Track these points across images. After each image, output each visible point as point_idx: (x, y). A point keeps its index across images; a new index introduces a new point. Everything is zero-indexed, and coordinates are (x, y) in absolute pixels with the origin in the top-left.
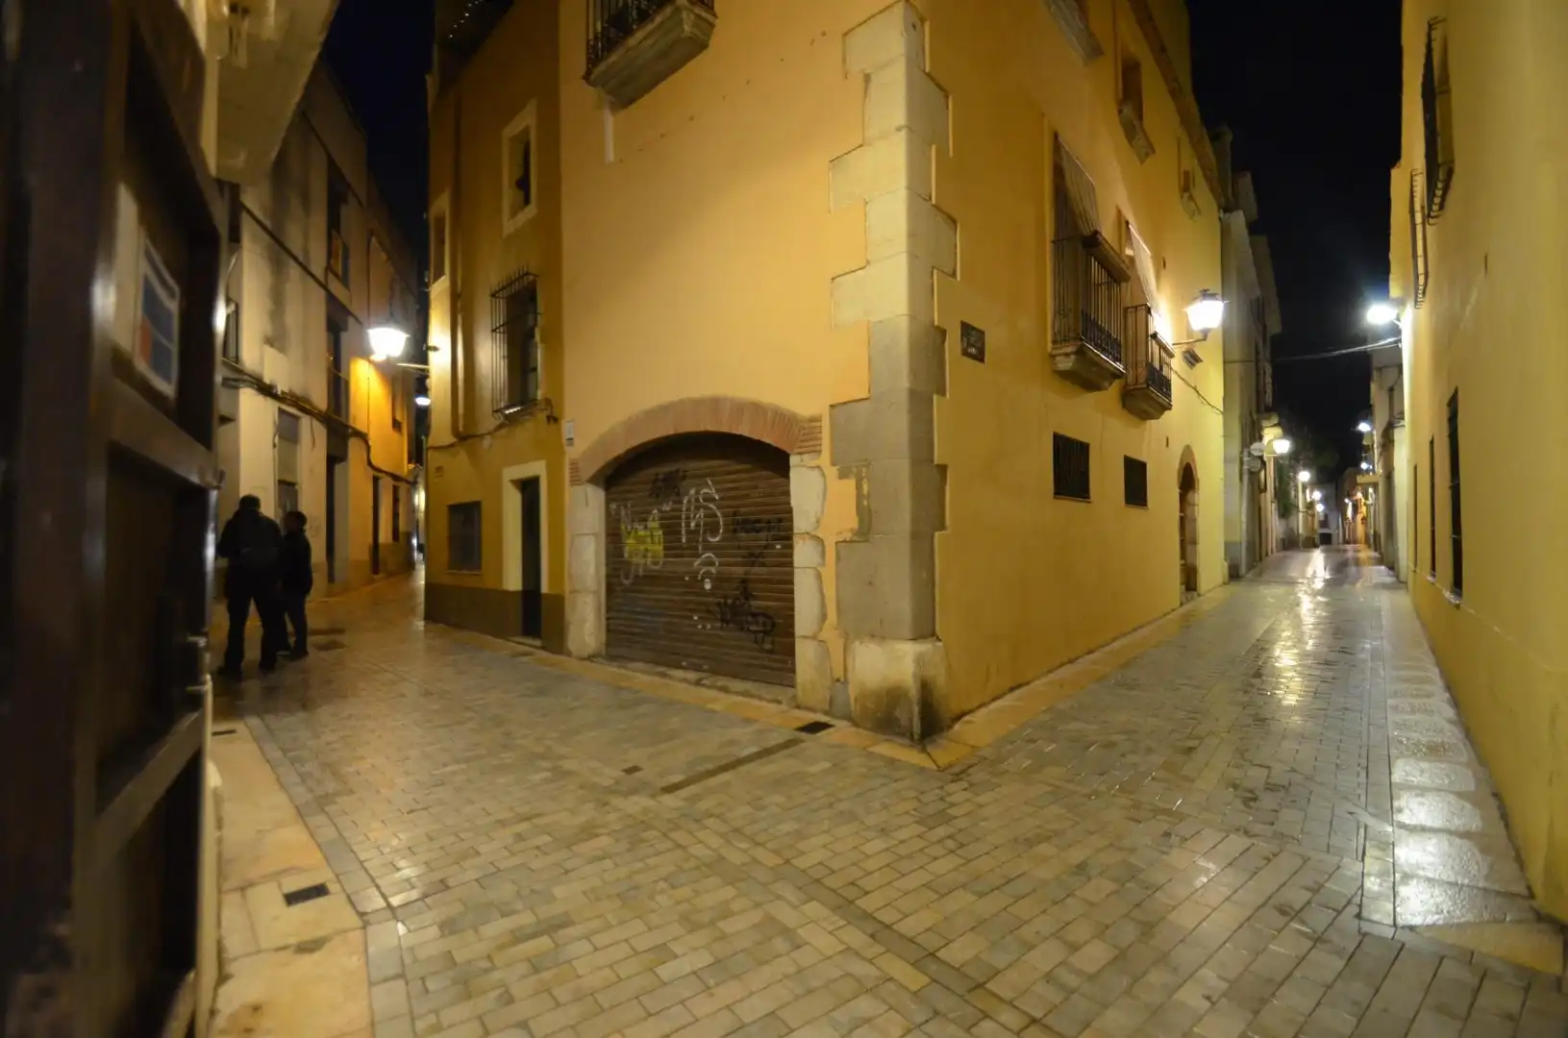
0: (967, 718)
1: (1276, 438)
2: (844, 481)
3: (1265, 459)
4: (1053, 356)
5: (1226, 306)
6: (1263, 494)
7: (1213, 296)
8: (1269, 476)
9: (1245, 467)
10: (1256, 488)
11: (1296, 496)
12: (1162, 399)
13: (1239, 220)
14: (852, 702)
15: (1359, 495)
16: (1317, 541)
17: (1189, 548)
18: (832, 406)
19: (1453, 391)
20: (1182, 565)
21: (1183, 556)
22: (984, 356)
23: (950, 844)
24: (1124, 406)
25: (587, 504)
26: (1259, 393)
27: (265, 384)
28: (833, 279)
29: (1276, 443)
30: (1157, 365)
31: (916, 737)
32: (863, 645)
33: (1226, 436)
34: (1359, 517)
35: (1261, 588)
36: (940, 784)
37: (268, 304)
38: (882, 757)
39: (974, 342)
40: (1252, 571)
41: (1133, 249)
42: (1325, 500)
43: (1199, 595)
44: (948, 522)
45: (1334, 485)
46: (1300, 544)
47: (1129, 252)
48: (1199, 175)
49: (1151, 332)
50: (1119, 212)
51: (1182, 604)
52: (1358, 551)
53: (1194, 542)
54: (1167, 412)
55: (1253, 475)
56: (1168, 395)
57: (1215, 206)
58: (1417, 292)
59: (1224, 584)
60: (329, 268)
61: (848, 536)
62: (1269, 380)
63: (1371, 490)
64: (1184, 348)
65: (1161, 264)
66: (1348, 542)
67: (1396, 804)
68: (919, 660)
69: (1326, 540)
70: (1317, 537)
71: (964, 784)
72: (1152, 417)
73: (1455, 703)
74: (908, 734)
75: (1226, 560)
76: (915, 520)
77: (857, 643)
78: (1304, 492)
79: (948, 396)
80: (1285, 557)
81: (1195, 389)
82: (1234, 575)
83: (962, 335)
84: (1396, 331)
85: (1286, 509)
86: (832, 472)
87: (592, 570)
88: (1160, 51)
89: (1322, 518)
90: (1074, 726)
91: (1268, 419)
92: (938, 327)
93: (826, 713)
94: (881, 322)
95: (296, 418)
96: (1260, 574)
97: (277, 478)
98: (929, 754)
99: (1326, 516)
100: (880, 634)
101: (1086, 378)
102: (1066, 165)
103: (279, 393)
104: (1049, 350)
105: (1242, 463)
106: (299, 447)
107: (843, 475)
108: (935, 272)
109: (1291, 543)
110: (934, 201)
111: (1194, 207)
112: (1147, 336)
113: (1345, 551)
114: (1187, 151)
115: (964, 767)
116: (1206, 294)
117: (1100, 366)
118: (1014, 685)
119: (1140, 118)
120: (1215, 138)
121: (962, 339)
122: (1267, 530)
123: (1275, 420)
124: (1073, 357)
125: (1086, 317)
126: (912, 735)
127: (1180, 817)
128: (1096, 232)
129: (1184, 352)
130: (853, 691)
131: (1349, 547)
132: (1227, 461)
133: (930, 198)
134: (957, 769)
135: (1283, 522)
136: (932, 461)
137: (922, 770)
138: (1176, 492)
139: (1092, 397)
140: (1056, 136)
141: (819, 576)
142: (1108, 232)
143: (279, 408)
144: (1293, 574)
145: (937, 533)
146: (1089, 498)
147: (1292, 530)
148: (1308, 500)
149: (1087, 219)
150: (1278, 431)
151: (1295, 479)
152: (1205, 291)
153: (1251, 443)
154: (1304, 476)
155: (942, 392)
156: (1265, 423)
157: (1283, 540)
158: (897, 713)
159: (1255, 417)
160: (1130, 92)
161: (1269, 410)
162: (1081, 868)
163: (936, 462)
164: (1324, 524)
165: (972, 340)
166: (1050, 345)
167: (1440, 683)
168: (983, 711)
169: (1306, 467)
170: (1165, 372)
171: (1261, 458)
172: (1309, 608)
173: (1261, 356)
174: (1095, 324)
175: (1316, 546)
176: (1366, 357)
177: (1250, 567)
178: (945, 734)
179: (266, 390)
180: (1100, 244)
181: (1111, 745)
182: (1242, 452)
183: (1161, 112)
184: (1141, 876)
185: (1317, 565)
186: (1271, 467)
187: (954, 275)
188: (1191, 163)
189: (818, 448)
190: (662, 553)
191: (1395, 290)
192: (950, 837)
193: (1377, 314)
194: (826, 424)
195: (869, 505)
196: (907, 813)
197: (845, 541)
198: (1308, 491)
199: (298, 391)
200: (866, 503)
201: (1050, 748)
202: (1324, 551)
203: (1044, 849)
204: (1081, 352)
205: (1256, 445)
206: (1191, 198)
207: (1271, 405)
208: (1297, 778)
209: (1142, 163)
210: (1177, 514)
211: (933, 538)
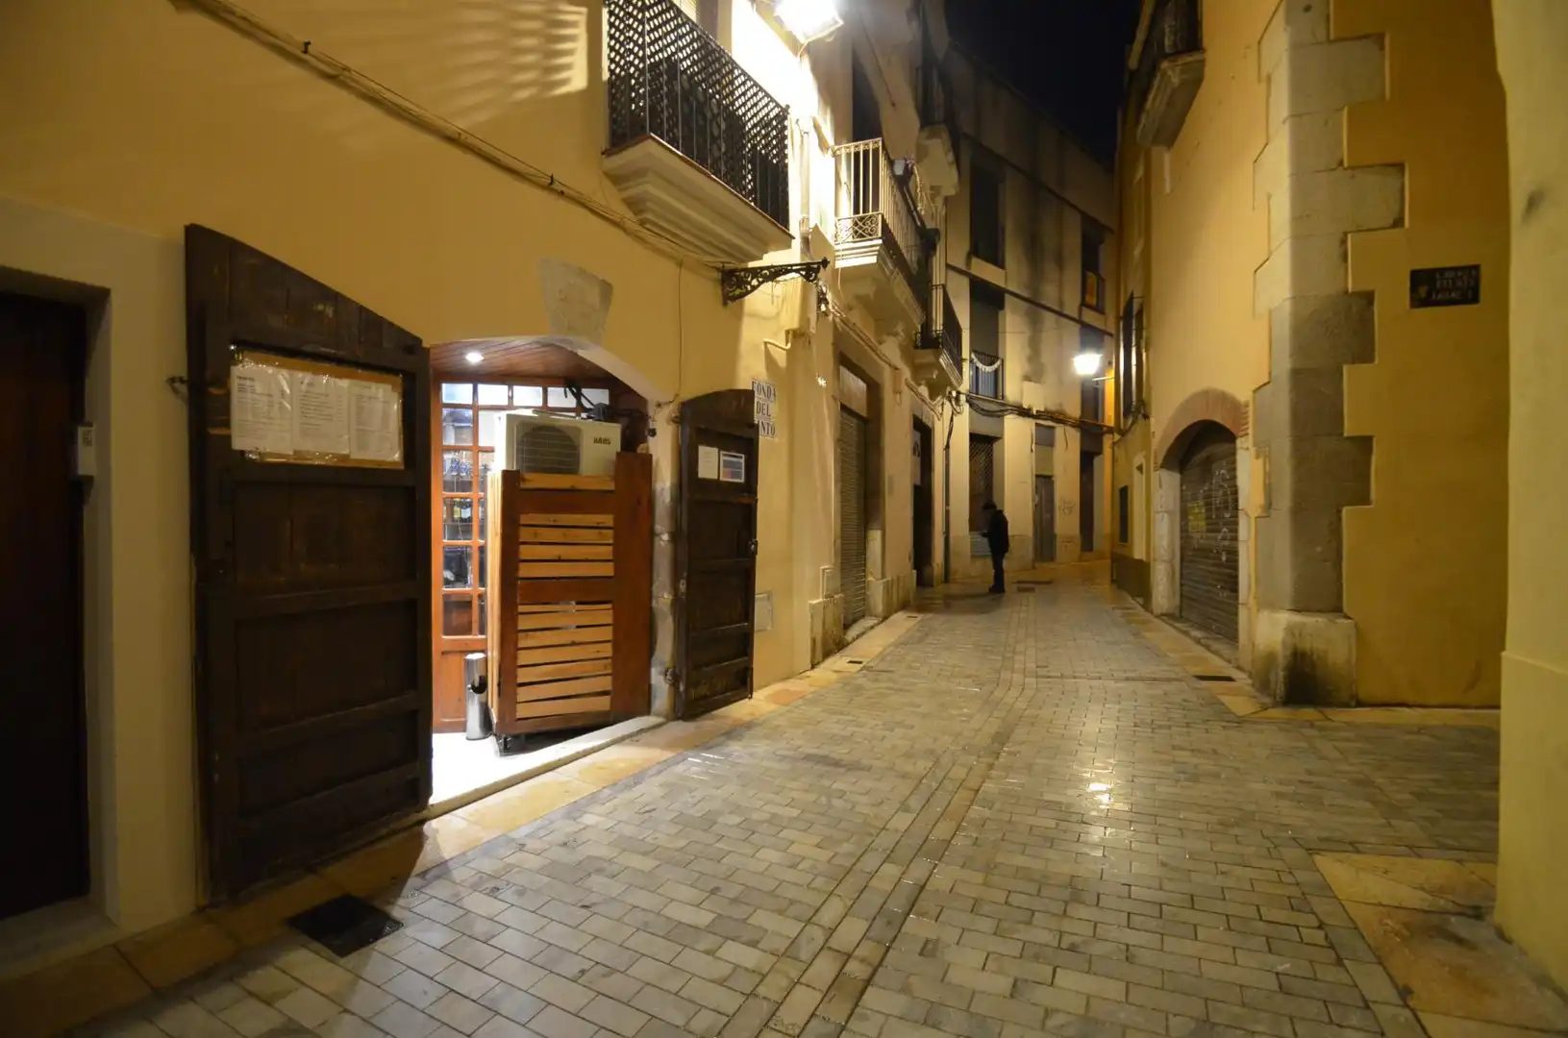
2: (1258, 461)
18: (1254, 392)
25: (1161, 486)
27: (1024, 409)
37: (1028, 351)
44: (1373, 495)
60: (1084, 304)
61: (1260, 512)
76: (1299, 496)
79: (1376, 362)
86: (1254, 452)
87: (1165, 543)
95: (1052, 428)
97: (1034, 473)
103: (1035, 413)
106: (1054, 449)
107: (1258, 455)
110: (1346, 164)
133: (1341, 164)
136: (1342, 434)
141: (1248, 549)
143: (1036, 424)
145: (1345, 510)
163: (1345, 435)
179: (1024, 412)
189: (1248, 431)
190: (1204, 528)
194: (1251, 408)
195: (1269, 482)
197: (1259, 517)
199: (1052, 407)
200: (1268, 480)
211: (1339, 512)
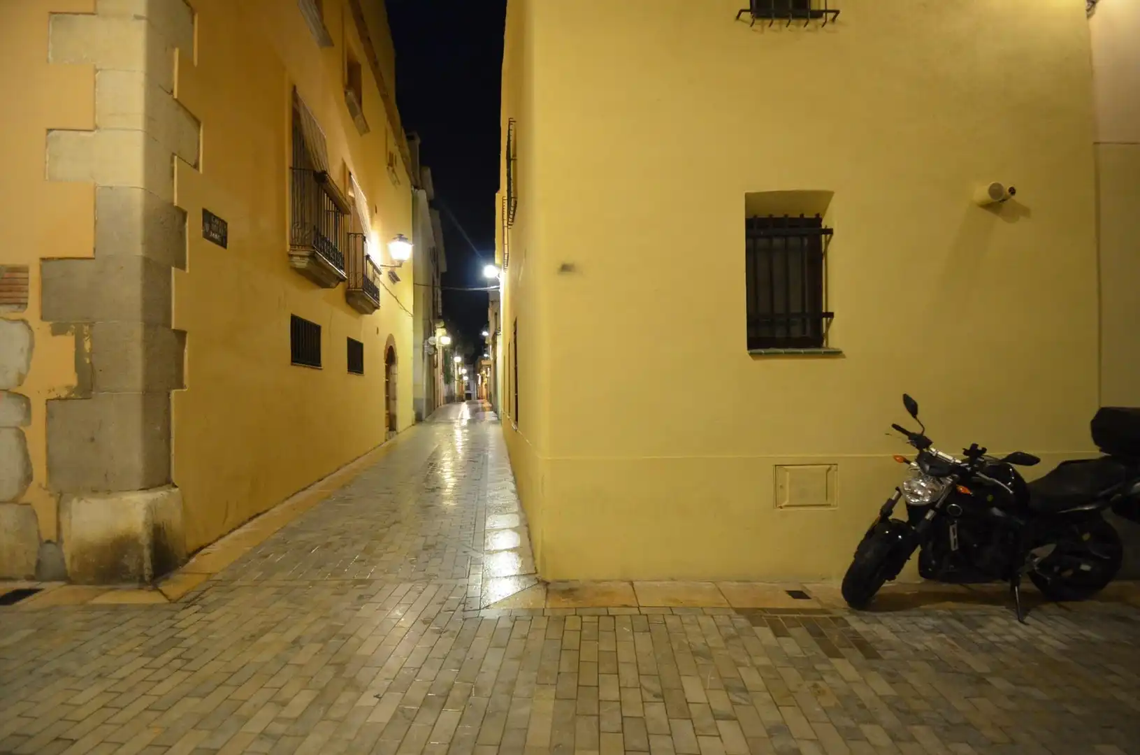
0: (203, 551)
1: (443, 336)
2: (60, 338)
3: (437, 347)
4: (291, 256)
5: (413, 248)
6: (436, 369)
7: (405, 239)
8: (439, 357)
9: (425, 351)
10: (432, 365)
11: (454, 371)
12: (374, 301)
13: (423, 195)
14: (67, 561)
15: (484, 372)
16: (464, 397)
17: (392, 402)
18: (43, 259)
19: (514, 320)
20: (387, 414)
21: (388, 407)
22: (226, 242)
23: (178, 663)
24: (348, 302)
26: (434, 306)
28: (50, 130)
29: (443, 338)
30: (370, 276)
31: (147, 578)
32: (83, 502)
33: (415, 331)
34: (484, 384)
35: (432, 426)
36: (169, 614)
38: (102, 607)
39: (215, 229)
40: (429, 417)
41: (354, 192)
42: (468, 374)
43: (397, 433)
44: (186, 382)
45: (472, 365)
46: (456, 399)
47: (351, 194)
48: (399, 159)
49: (365, 254)
50: (344, 165)
51: (386, 440)
52: (483, 403)
53: (395, 399)
54: (377, 311)
55: (431, 357)
56: (378, 299)
57: (409, 183)
58: (505, 263)
59: (413, 425)
61: (64, 394)
62: (440, 299)
63: (489, 369)
64: (389, 269)
65: (374, 210)
66: (479, 398)
67: (486, 541)
68: (151, 508)
69: (469, 397)
70: (464, 396)
71: (197, 608)
72: (367, 313)
73: (516, 482)
74: (138, 578)
75: (414, 409)
76: (147, 376)
77: (75, 501)
78: (458, 369)
79: (188, 270)
80: (447, 408)
81: (396, 298)
82: (419, 419)
83: (204, 221)
84: (497, 283)
85: (448, 378)
86: (42, 329)
88: (375, 65)
89: (467, 384)
90: (302, 537)
91: (439, 323)
92: (177, 207)
93: (30, 578)
94: (111, 188)
96: (434, 418)
98: (161, 592)
99: (469, 383)
100: (105, 487)
101: (318, 278)
102: (302, 112)
104: (288, 250)
105: (424, 348)
107: (58, 330)
108: (176, 157)
109: (451, 399)
110: (176, 97)
111: (395, 178)
112: (363, 257)
113: (477, 403)
114: (392, 141)
115: (198, 593)
116: (401, 237)
117: (329, 271)
118: (252, 515)
119: (360, 102)
120: (410, 138)
121: (203, 225)
122: (438, 391)
123: (442, 324)
124: (307, 259)
125: (318, 234)
126: (142, 577)
127: (370, 582)
128: (325, 172)
129: (389, 272)
130: (67, 550)
131: (479, 401)
132: (415, 347)
133: (172, 92)
134: (191, 596)
135: (447, 386)
136: (169, 326)
137: (151, 607)
138: (384, 365)
139: (322, 292)
140: (295, 88)
141: (21, 437)
142: (335, 175)
144: (452, 418)
145: (173, 392)
146: (320, 366)
147: (451, 392)
148: (460, 373)
149: (319, 161)
150: (444, 331)
151: (453, 360)
152: (401, 235)
153: (429, 337)
154: (458, 359)
155: (181, 265)
156: (437, 326)
157: (447, 397)
158: (126, 562)
159: (431, 321)
160: (352, 81)
161: (440, 317)
162: (296, 642)
163: (173, 327)
164: (468, 388)
165: (214, 227)
166: (288, 247)
167: (510, 471)
168: (221, 541)
169: (460, 354)
170: (376, 284)
171: (434, 346)
172: (460, 437)
173: (436, 284)
174: (324, 239)
175: (463, 401)
176: (486, 294)
177: (429, 414)
178: (181, 569)
180: (328, 181)
181: (328, 545)
182: (424, 342)
183: (375, 106)
184: (340, 632)
185: (464, 410)
186: (440, 352)
187: (196, 166)
188: (394, 149)
189: (23, 301)
191: (498, 260)
192: (179, 657)
193: (489, 271)
194: (34, 276)
195: (91, 363)
196: (131, 651)
197: (59, 399)
198: (460, 368)
200: (88, 361)
201: (279, 559)
202: (467, 403)
203: (268, 638)
204: (313, 257)
205: (431, 339)
206: (393, 171)
207: (441, 315)
208: (440, 539)
209: (361, 135)
210: (384, 380)
211: (169, 395)
